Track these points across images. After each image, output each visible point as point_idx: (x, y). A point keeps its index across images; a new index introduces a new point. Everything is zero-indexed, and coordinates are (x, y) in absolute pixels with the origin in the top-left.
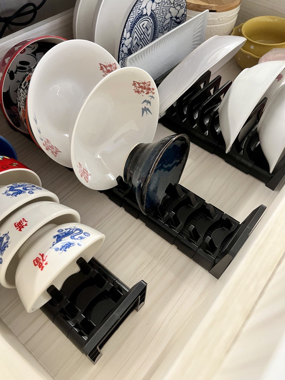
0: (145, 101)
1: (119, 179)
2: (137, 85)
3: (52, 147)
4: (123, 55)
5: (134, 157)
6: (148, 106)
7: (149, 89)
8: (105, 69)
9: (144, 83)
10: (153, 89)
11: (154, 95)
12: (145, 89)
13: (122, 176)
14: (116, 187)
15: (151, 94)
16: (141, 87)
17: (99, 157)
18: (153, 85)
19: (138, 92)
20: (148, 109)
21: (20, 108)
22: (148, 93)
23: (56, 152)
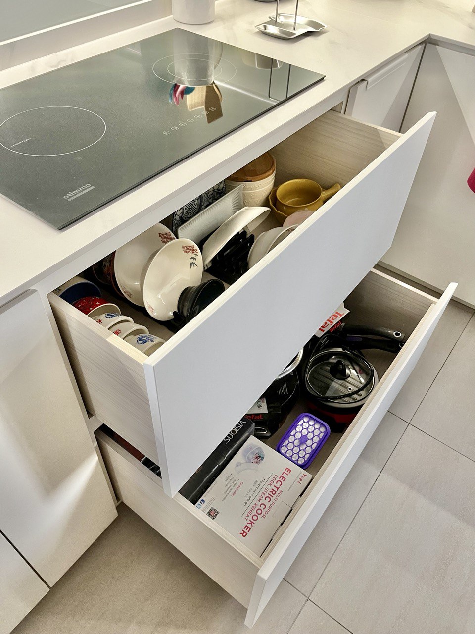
0: (192, 258)
1: (175, 313)
2: (185, 248)
3: (127, 291)
4: (176, 222)
5: (183, 297)
6: (194, 261)
7: (194, 250)
8: (162, 236)
9: (190, 247)
10: (197, 250)
11: (197, 254)
12: (191, 250)
13: (177, 311)
14: (172, 320)
15: (195, 253)
16: (188, 249)
17: (160, 297)
18: (196, 247)
19: (186, 252)
20: (195, 263)
21: (105, 266)
22: (193, 253)
23: (130, 296)
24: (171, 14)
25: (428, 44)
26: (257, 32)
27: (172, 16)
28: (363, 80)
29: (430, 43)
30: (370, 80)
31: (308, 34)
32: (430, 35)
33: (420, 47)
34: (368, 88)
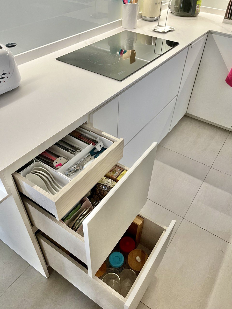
24: (122, 26)
25: (209, 34)
26: (152, 31)
27: (121, 26)
28: (190, 45)
29: (209, 33)
30: (193, 44)
31: (170, 31)
32: (210, 30)
33: (207, 35)
34: (192, 47)
